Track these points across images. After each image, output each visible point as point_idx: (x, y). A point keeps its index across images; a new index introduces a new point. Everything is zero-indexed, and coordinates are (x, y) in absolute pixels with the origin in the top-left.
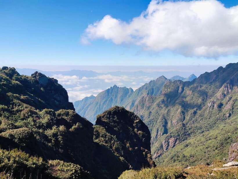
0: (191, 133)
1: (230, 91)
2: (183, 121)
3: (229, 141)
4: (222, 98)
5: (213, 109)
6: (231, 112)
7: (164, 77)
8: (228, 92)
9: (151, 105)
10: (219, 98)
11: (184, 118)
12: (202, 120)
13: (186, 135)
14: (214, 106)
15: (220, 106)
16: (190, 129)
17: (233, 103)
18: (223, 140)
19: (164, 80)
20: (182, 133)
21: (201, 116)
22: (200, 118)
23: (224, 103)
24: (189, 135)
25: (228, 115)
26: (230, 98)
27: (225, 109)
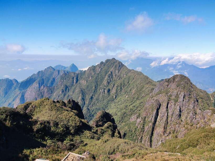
0: (94, 113)
1: (111, 79)
2: (84, 105)
3: (125, 115)
4: (107, 85)
5: (104, 94)
6: (116, 95)
7: (52, 67)
8: (110, 80)
9: (51, 96)
10: (105, 85)
11: (85, 103)
12: (98, 103)
13: (91, 116)
14: (105, 92)
15: (109, 91)
16: (92, 111)
17: (117, 88)
18: (122, 115)
19: (52, 70)
20: (88, 115)
21: (97, 100)
22: (97, 101)
23: (111, 89)
24: (93, 116)
25: (115, 97)
26: (114, 85)
27: (112, 93)
